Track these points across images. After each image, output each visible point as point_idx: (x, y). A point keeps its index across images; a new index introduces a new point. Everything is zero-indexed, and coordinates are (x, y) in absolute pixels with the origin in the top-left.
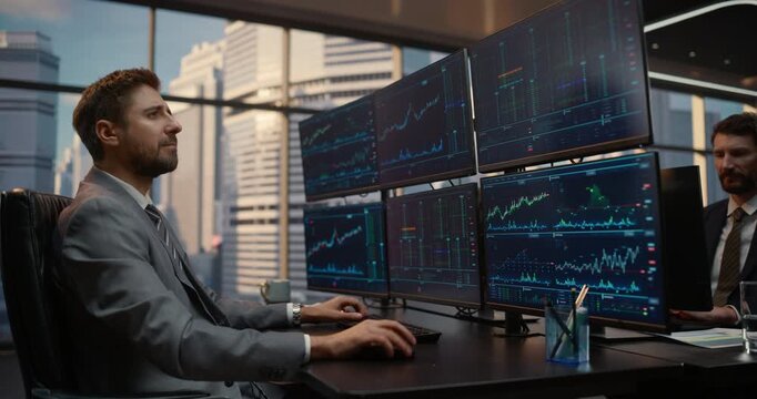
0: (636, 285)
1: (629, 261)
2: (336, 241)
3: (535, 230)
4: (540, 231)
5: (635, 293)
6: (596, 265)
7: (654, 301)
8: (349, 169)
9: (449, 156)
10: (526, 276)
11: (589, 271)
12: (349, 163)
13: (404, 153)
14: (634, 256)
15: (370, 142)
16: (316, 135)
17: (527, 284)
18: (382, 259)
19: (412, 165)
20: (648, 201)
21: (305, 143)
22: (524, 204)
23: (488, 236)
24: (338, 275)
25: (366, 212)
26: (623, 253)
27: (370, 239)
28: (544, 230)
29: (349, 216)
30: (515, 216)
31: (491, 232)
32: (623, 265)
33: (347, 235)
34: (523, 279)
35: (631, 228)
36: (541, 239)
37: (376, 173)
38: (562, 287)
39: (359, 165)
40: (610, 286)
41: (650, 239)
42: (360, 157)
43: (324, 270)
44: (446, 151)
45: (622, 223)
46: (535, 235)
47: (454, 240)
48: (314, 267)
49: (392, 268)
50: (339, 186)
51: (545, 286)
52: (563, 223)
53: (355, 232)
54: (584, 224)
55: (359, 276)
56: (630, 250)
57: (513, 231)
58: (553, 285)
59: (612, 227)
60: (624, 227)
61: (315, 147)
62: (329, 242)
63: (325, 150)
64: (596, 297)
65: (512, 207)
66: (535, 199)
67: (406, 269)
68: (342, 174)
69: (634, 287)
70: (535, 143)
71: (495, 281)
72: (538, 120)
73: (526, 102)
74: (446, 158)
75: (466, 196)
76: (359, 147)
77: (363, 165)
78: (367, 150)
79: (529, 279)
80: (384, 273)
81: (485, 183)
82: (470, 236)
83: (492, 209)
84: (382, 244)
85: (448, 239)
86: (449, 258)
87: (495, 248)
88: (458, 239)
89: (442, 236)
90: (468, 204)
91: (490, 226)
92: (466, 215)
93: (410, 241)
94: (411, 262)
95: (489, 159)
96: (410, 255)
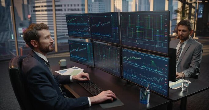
0: (162, 86)
1: (160, 80)
3: (136, 65)
5: (161, 88)
6: (152, 79)
7: (165, 91)
8: (82, 32)
9: (113, 39)
10: (133, 75)
11: (150, 79)
12: (82, 30)
14: (161, 80)
15: (88, 26)
16: (71, 20)
18: (92, 57)
19: (102, 37)
20: (166, 69)
21: (68, 21)
22: (134, 58)
24: (80, 59)
25: (87, 44)
26: (159, 79)
27: (89, 52)
28: (139, 66)
29: (83, 45)
30: (131, 60)
31: (124, 62)
32: (159, 81)
33: (82, 49)
34: (132, 76)
35: (161, 73)
36: (138, 68)
37: (90, 35)
38: (143, 81)
39: (85, 31)
40: (155, 84)
41: (166, 77)
42: (85, 29)
43: (75, 57)
44: (112, 37)
45: (159, 72)
46: (136, 67)
48: (72, 55)
49: (95, 60)
50: (79, 36)
51: (138, 79)
52: (144, 66)
53: (84, 49)
54: (149, 69)
55: (86, 60)
56: (161, 78)
57: (131, 64)
58: (140, 79)
59: (156, 72)
60: (160, 73)
61: (71, 23)
62: (77, 50)
63: (74, 25)
64: (151, 86)
65: (130, 58)
66: (137, 58)
67: (99, 62)
68: (80, 33)
69: (161, 86)
70: (138, 45)
71: (125, 74)
72: (139, 40)
73: (136, 34)
74: (112, 39)
75: (117, 50)
76: (85, 27)
77: (86, 32)
78: (87, 28)
79: (134, 76)
80: (93, 61)
81: (123, 49)
82: (118, 60)
83: (125, 57)
84: (92, 54)
85: (112, 59)
86: (112, 64)
87: (125, 66)
88: (115, 60)
89: (110, 58)
90: (118, 52)
91: (124, 60)
92: (117, 55)
93: (101, 56)
94: (101, 61)
95: (124, 44)
96: (101, 59)
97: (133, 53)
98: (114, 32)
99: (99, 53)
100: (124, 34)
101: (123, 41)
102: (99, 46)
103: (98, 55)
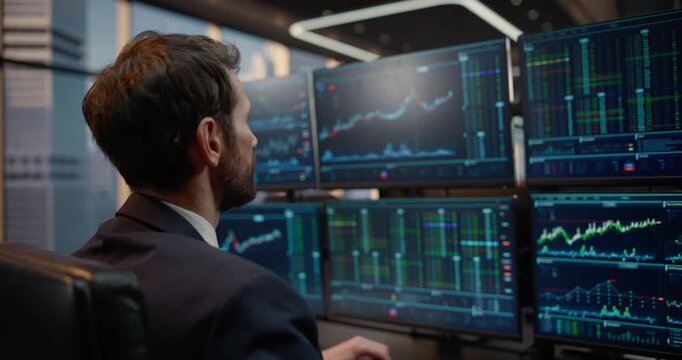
2: (232, 246)
3: (628, 260)
4: (641, 261)
9: (467, 162)
10: (610, 309)
15: (298, 130)
17: (614, 319)
18: (317, 270)
19: (390, 166)
22: (612, 231)
23: (539, 260)
25: (289, 214)
27: (294, 247)
28: (647, 261)
29: (259, 218)
30: (593, 241)
31: (545, 255)
34: (604, 312)
36: (640, 270)
37: (308, 169)
39: (274, 155)
42: (280, 146)
46: (632, 265)
47: (470, 260)
49: (334, 283)
51: (648, 323)
53: (269, 237)
58: (662, 322)
65: (591, 231)
66: (635, 225)
67: (365, 286)
70: (637, 163)
71: (551, 313)
72: (647, 137)
73: (626, 114)
74: (463, 165)
75: (496, 211)
77: (283, 157)
78: (293, 139)
79: (616, 312)
81: (538, 199)
82: (501, 257)
83: (550, 231)
84: (316, 255)
85: (456, 258)
86: (458, 280)
87: (554, 275)
88: (477, 259)
89: (443, 253)
90: (500, 220)
91: (545, 250)
92: (495, 233)
93: (375, 254)
94: (377, 279)
95: (547, 172)
96: (376, 271)
97: (612, 204)
98: (480, 130)
99: (366, 243)
100: (548, 129)
101: (541, 159)
102: (364, 212)
103: (356, 253)
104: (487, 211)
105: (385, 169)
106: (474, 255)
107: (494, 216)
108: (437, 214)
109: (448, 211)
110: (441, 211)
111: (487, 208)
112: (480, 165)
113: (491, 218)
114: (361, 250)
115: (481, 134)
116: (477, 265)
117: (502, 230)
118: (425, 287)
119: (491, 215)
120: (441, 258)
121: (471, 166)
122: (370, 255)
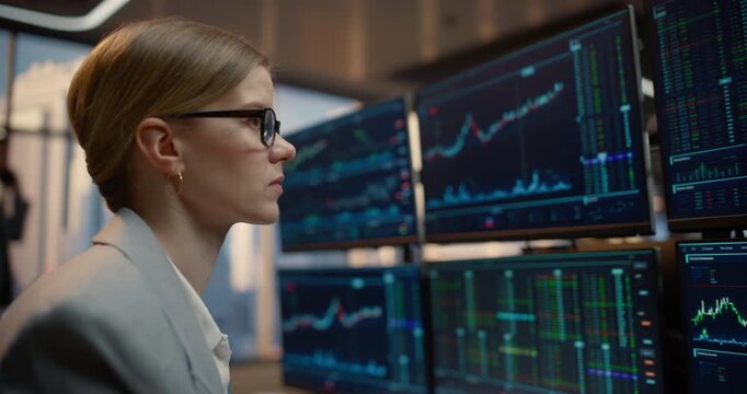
2: (336, 318)
8: (357, 210)
9: (586, 200)
12: (357, 200)
13: (456, 193)
18: (420, 353)
19: (496, 210)
23: (697, 353)
24: (337, 371)
25: (389, 279)
27: (394, 323)
29: (358, 283)
37: (408, 219)
39: (374, 203)
42: (379, 191)
44: (579, 189)
47: (597, 347)
48: (295, 356)
49: (440, 372)
62: (322, 320)
63: (315, 181)
67: (472, 379)
68: (345, 217)
74: (581, 203)
75: (629, 271)
76: (378, 176)
77: (381, 205)
78: (391, 182)
80: (421, 378)
81: (689, 251)
82: (640, 345)
83: (710, 304)
84: (418, 332)
85: (579, 344)
86: (582, 377)
87: (722, 379)
88: (606, 347)
89: (562, 336)
90: (636, 286)
91: (704, 335)
92: (630, 305)
93: (482, 334)
94: (484, 370)
95: (699, 205)
96: (483, 357)
98: (600, 151)
99: (472, 317)
100: (696, 136)
101: (690, 187)
102: (469, 275)
103: (460, 332)
104: (617, 272)
105: (489, 214)
106: (602, 342)
107: (627, 280)
108: (552, 277)
109: (567, 272)
110: (558, 273)
111: (617, 267)
112: (603, 202)
113: (624, 283)
114: (465, 327)
115: (602, 157)
116: (607, 357)
117: (639, 302)
118: (541, 386)
119: (623, 277)
120: (559, 343)
121: (591, 204)
122: (475, 335)
